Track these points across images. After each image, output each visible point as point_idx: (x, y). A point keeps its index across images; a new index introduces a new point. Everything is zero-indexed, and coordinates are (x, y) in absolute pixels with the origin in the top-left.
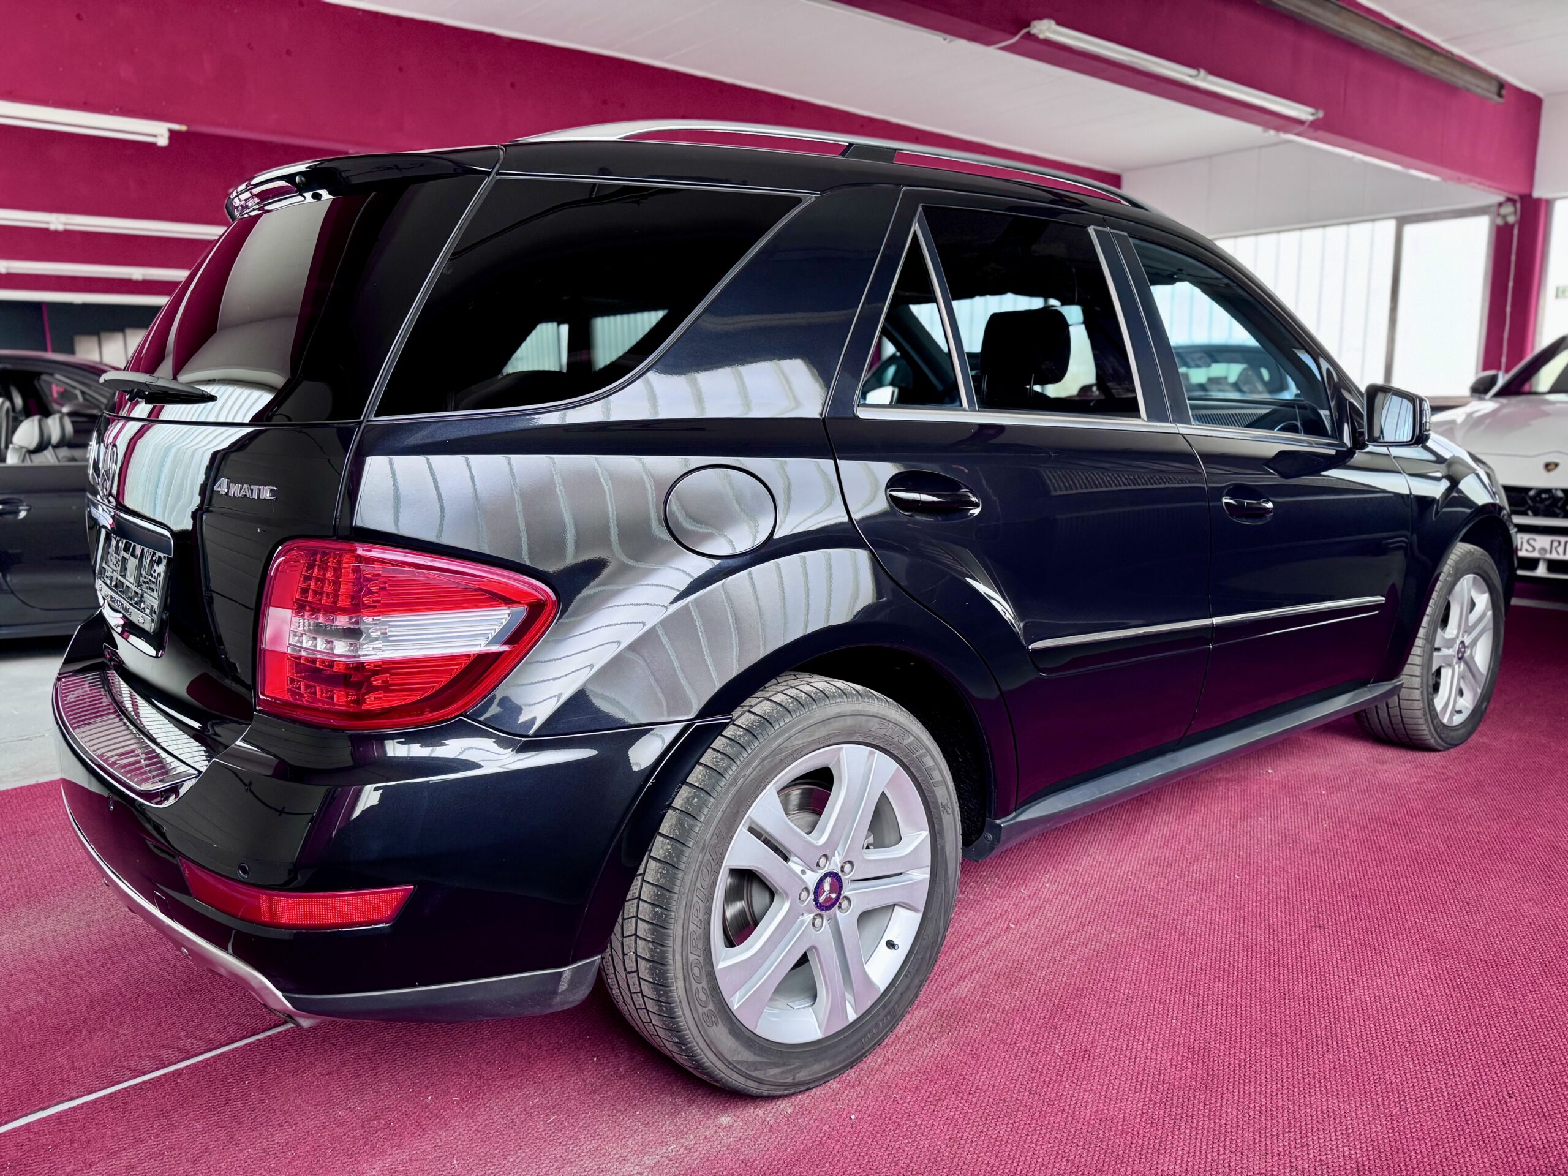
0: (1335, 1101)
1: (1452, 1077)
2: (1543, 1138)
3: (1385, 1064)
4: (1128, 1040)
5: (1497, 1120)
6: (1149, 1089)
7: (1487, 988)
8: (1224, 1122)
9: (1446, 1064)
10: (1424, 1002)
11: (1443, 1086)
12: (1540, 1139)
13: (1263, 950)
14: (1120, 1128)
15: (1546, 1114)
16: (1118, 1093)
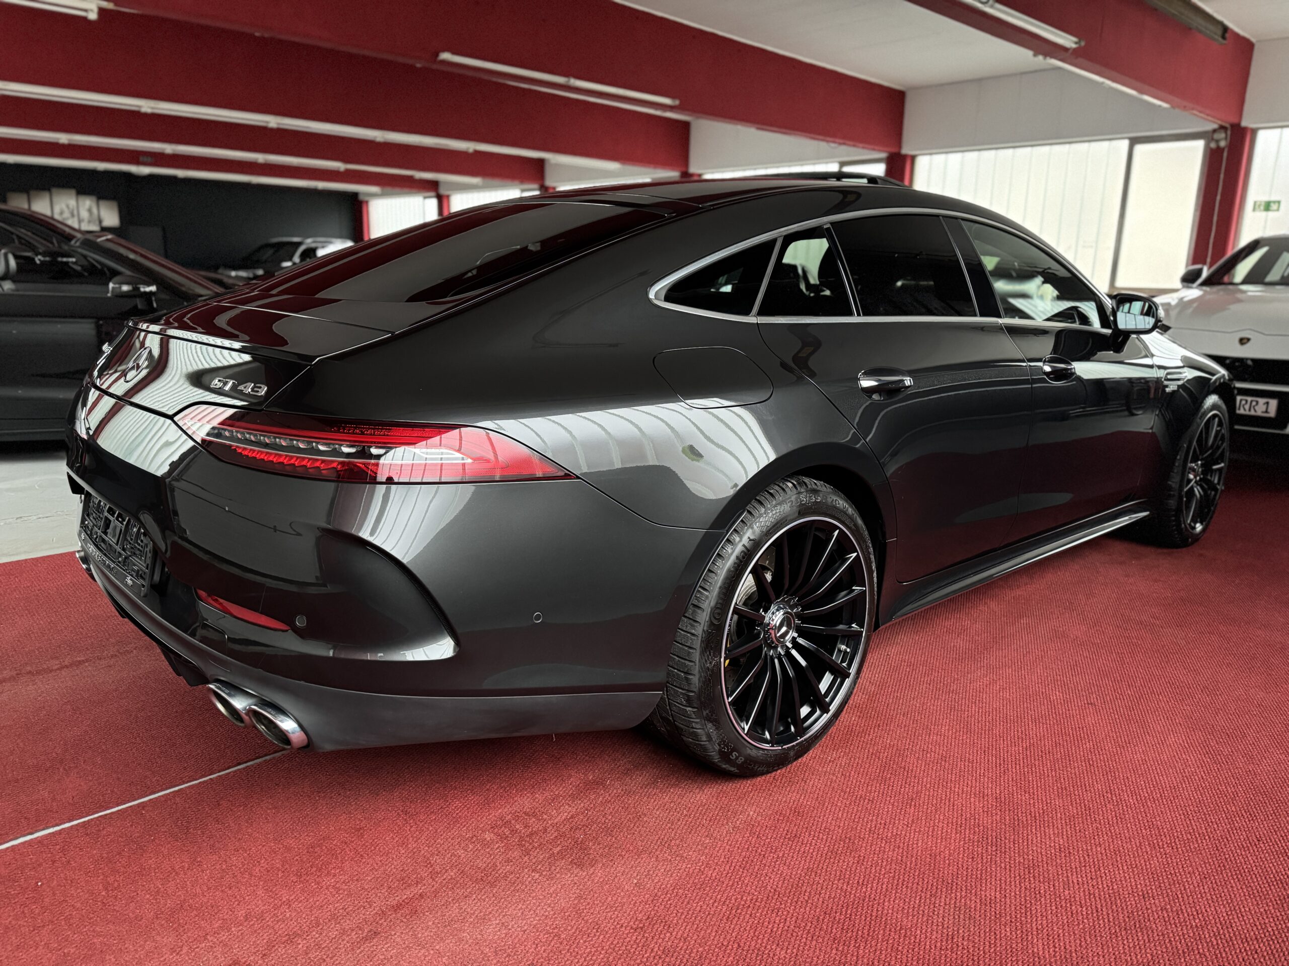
0: (1119, 842)
1: (1210, 824)
4: (946, 792)
6: (967, 830)
8: (1031, 858)
9: (1205, 814)
10: (1182, 765)
11: (1205, 832)
13: (1048, 722)
14: (947, 862)
16: (942, 833)
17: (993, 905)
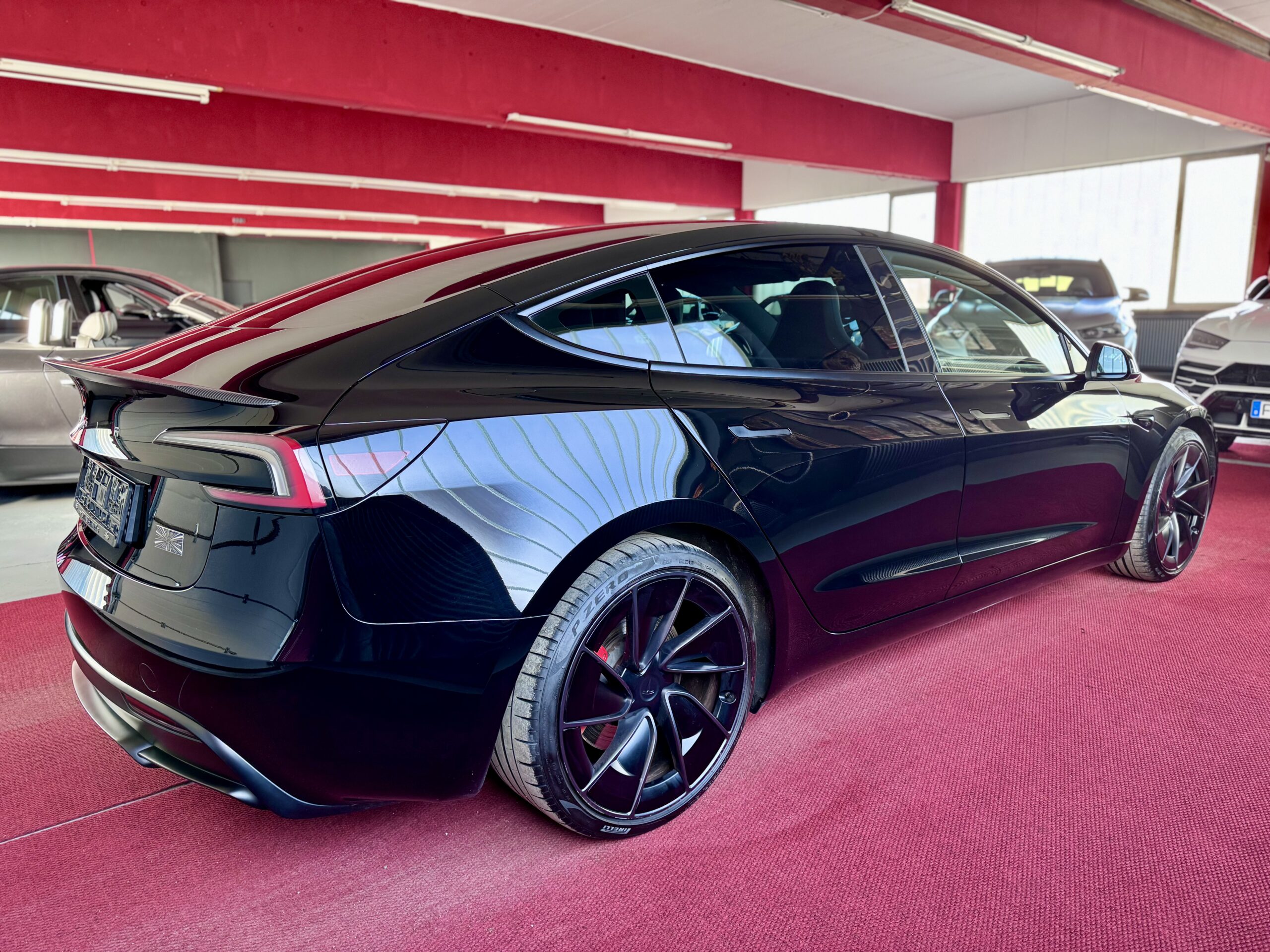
0: (1096, 797)
1: (1183, 784)
2: (1248, 822)
5: (1214, 811)
7: (1213, 729)
11: (1176, 790)
14: (936, 811)
15: (1252, 807)
16: (935, 788)
17: (973, 844)
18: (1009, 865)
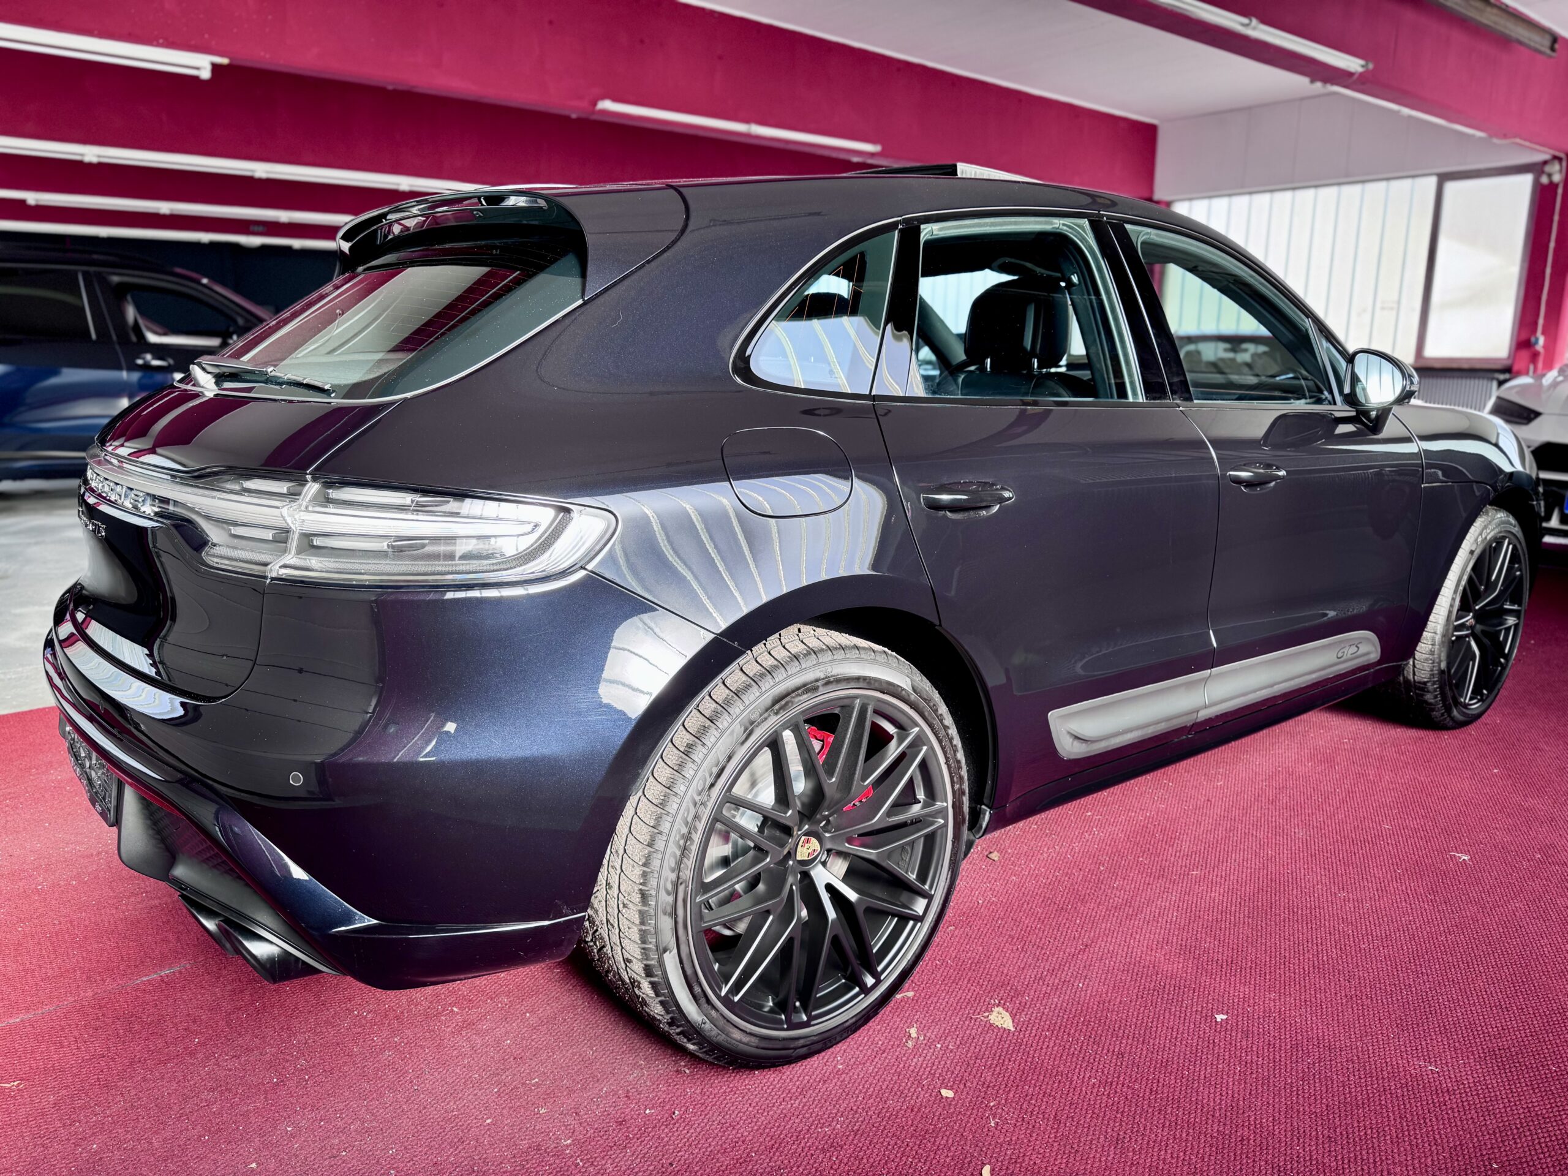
3: (1360, 964)
12: (1496, 1027)
18: (1205, 1083)
